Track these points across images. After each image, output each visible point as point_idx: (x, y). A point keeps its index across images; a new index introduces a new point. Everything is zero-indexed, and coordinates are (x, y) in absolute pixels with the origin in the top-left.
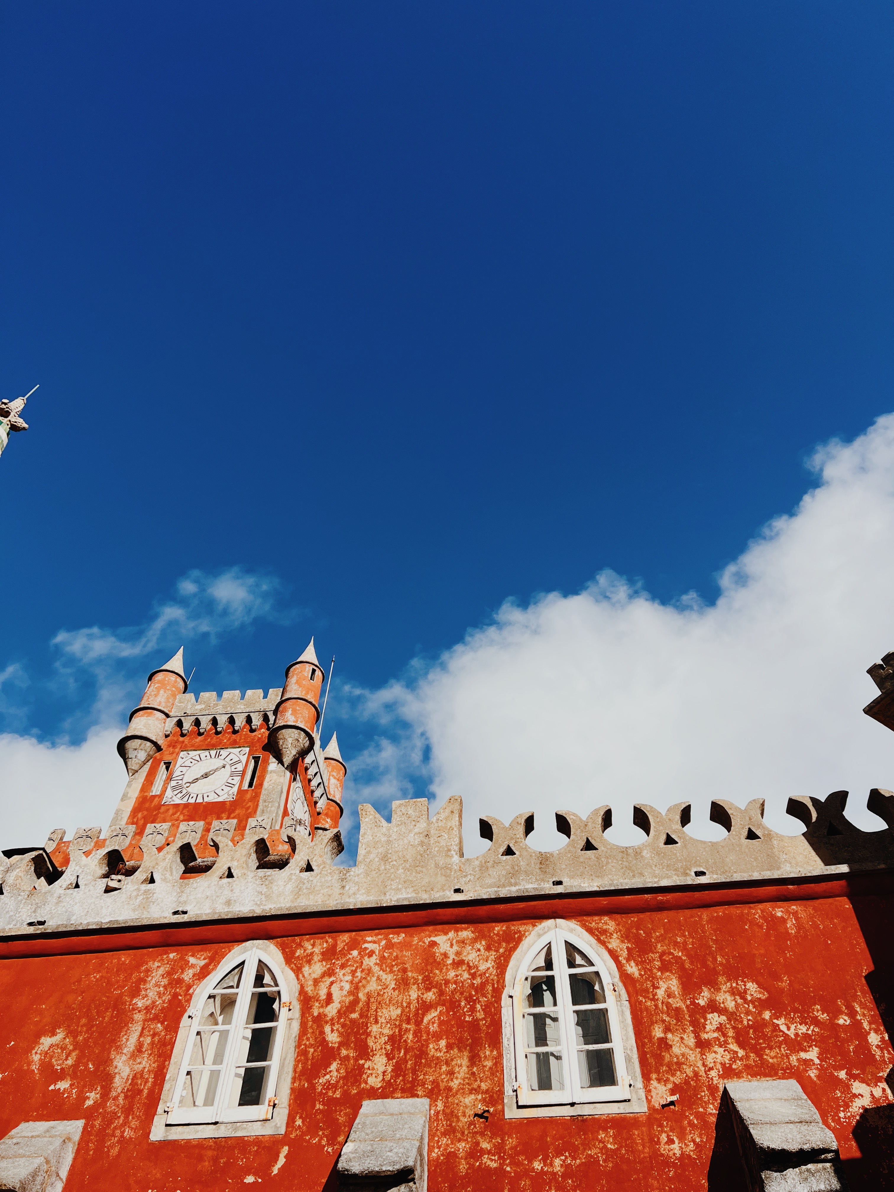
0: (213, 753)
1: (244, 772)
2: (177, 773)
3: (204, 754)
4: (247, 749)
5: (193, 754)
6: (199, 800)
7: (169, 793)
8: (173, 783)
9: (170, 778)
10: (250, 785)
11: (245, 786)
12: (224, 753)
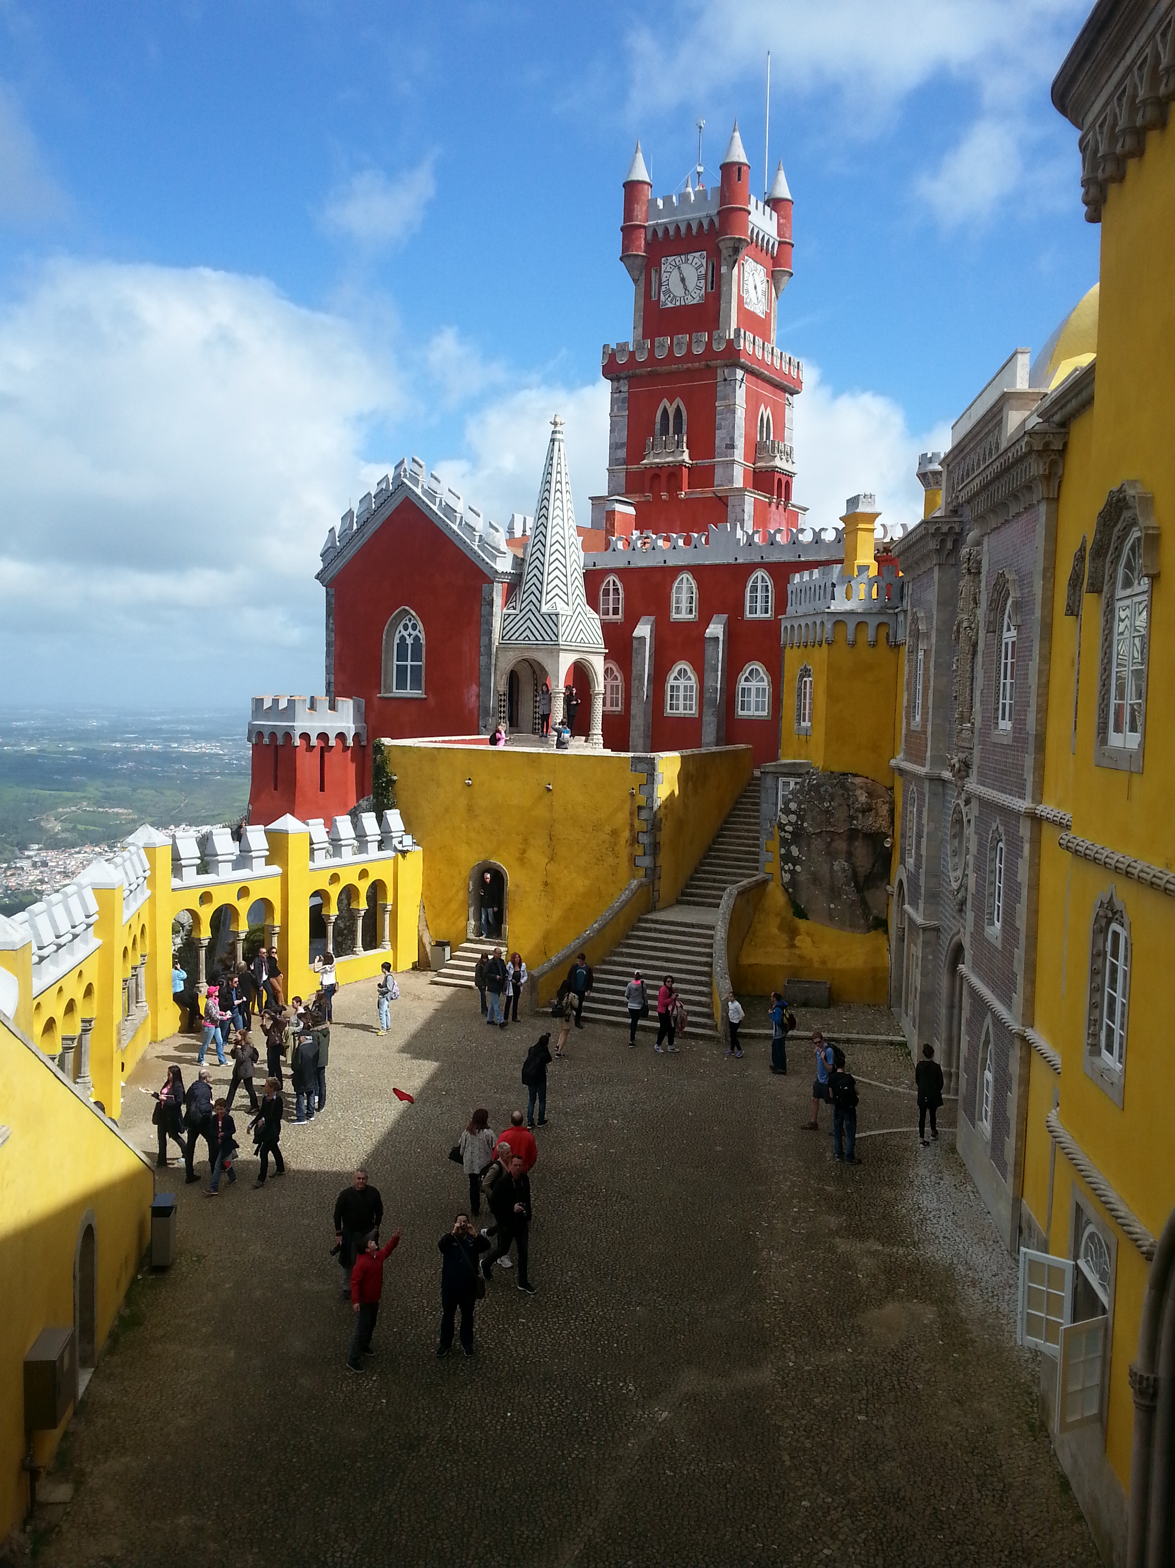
0: (683, 257)
1: (706, 274)
2: (664, 279)
3: (678, 259)
4: (705, 253)
5: (670, 259)
6: (683, 303)
7: (662, 298)
8: (663, 288)
9: (660, 285)
10: (712, 288)
11: (709, 290)
12: (690, 257)
